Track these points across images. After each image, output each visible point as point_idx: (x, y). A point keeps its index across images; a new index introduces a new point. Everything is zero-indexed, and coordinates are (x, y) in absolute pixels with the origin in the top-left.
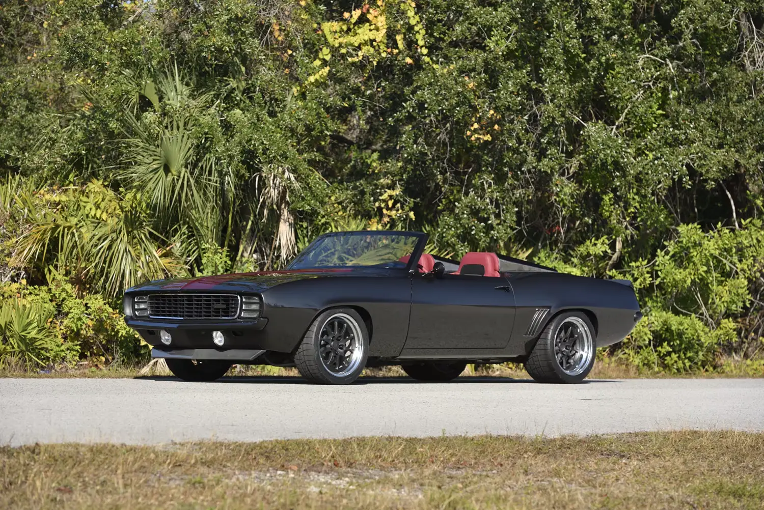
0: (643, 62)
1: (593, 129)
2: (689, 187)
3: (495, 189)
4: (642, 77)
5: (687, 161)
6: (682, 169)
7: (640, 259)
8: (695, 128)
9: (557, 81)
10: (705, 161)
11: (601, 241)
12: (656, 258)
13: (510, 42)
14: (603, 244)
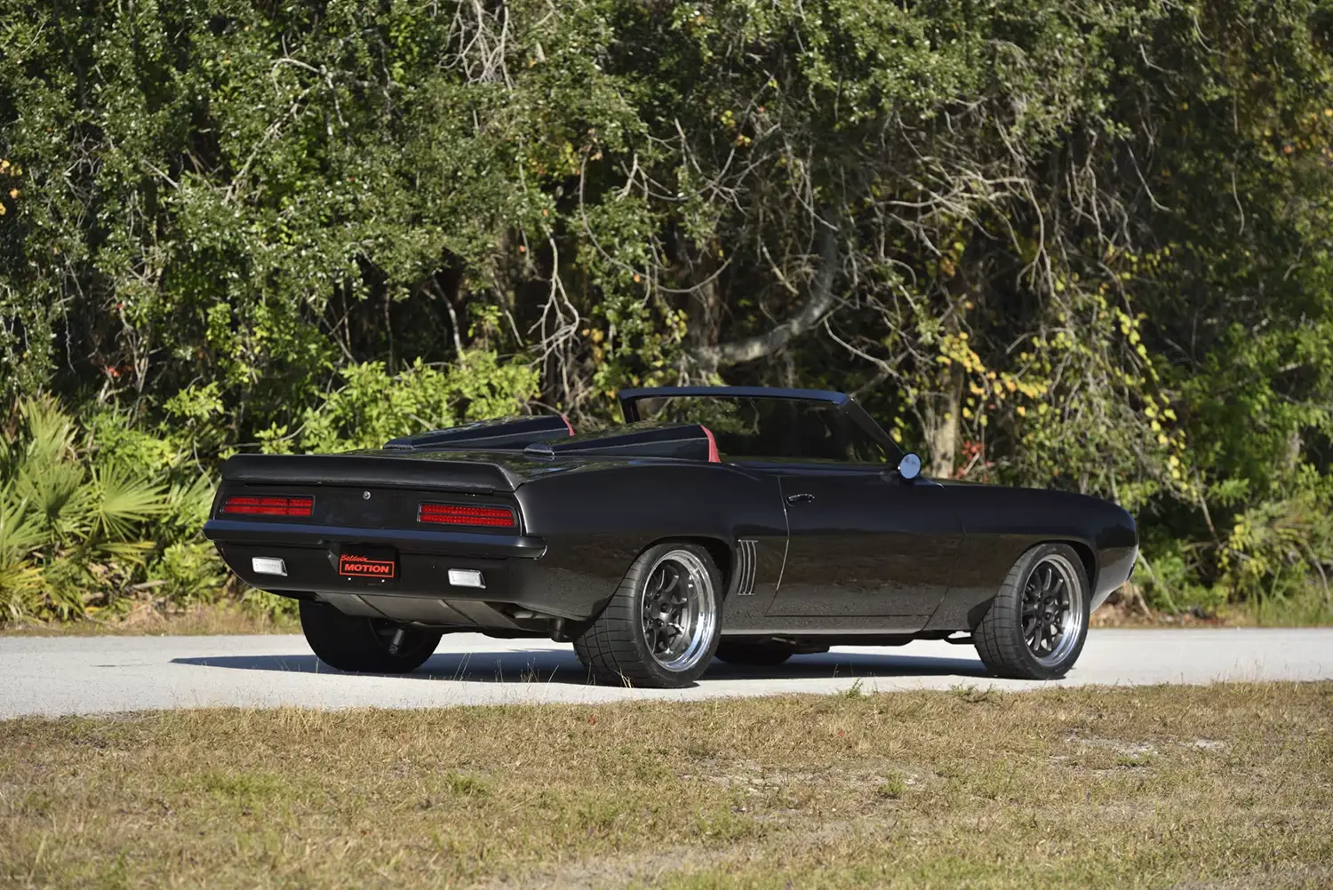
0: (279, 72)
1: (187, 193)
2: (365, 297)
3: (14, 301)
4: (277, 98)
5: (359, 250)
6: (350, 266)
7: (274, 425)
8: (372, 189)
9: (124, 108)
10: (391, 251)
11: (207, 390)
12: (306, 423)
13: (38, 41)
14: (211, 395)
